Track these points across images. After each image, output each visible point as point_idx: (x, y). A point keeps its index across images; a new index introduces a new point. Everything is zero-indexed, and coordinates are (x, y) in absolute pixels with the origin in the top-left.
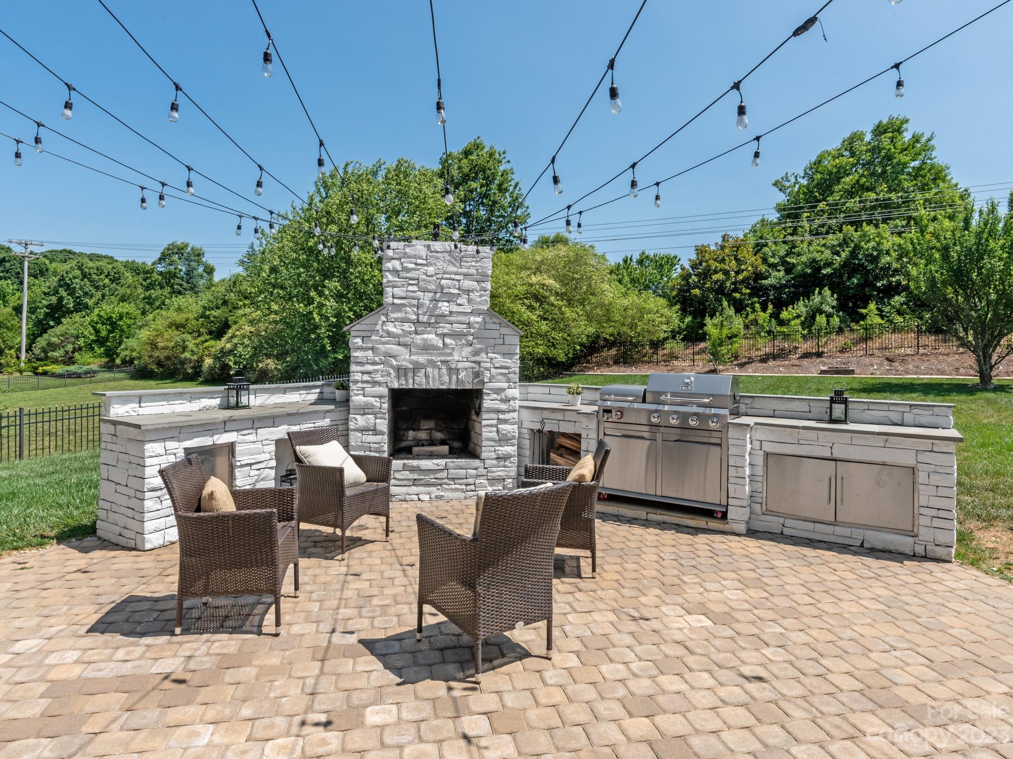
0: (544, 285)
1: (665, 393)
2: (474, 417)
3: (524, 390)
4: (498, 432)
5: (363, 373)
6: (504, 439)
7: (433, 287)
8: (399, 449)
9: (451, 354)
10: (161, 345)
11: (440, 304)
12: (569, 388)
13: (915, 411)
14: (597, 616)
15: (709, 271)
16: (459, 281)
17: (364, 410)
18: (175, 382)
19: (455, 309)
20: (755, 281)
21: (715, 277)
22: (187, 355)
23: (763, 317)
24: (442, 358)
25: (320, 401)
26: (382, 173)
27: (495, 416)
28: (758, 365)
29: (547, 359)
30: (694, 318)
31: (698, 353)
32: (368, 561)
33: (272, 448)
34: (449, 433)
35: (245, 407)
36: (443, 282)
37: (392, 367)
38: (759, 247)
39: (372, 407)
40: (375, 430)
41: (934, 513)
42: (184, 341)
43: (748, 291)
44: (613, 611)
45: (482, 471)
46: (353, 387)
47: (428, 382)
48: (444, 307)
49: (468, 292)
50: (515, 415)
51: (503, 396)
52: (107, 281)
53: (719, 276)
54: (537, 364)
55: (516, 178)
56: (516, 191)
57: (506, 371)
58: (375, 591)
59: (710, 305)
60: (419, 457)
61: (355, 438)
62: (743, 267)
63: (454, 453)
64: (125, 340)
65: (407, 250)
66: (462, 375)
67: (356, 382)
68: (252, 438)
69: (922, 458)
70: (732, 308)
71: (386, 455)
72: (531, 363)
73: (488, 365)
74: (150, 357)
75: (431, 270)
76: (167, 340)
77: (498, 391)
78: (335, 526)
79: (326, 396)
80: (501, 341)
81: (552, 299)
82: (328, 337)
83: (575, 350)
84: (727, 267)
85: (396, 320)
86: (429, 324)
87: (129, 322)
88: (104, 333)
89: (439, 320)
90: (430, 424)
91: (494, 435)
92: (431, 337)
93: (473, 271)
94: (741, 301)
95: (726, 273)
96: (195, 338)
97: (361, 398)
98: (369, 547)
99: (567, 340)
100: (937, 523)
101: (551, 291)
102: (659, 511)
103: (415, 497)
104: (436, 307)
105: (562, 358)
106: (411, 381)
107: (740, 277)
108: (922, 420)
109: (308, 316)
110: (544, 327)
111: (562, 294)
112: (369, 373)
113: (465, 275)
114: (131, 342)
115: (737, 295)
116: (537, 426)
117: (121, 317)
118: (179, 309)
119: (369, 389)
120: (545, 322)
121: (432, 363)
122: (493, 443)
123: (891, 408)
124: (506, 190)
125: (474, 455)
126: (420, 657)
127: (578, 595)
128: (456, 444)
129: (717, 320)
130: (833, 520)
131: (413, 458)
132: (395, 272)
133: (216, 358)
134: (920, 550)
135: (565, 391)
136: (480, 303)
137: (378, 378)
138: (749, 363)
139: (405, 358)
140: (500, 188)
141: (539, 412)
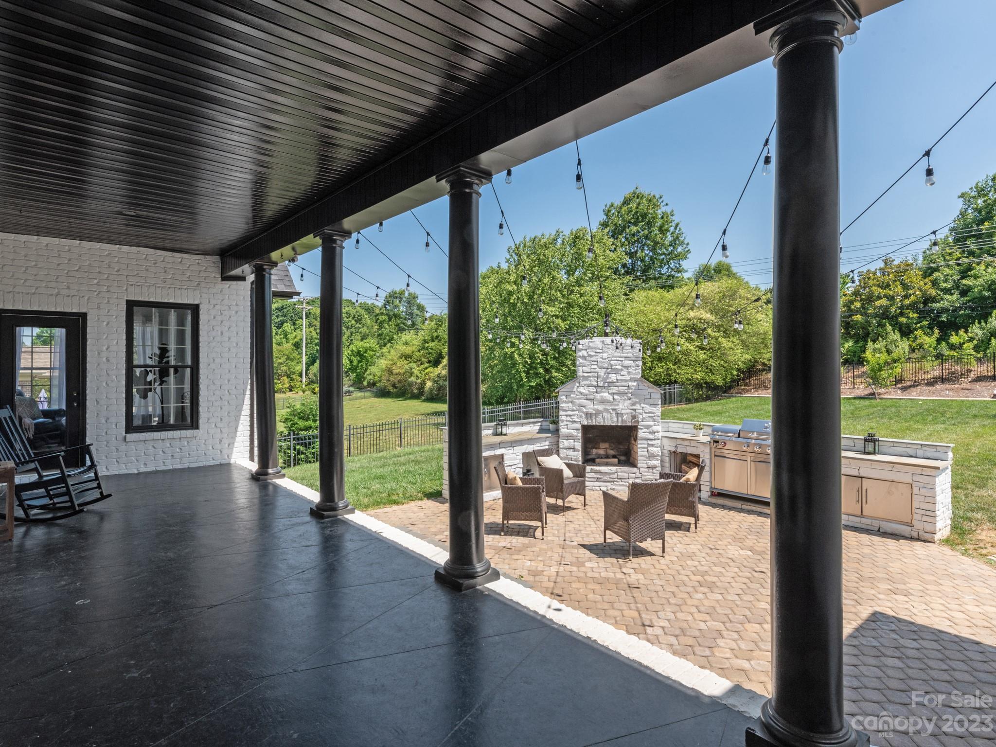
0: (701, 319)
1: (753, 432)
2: (633, 442)
3: (665, 425)
4: (648, 451)
5: (567, 416)
6: (651, 456)
7: (606, 365)
8: (588, 460)
9: (618, 405)
10: (394, 372)
11: (610, 375)
12: (695, 425)
13: (924, 448)
14: (692, 546)
15: (872, 298)
16: (622, 361)
17: (568, 437)
18: (405, 399)
19: (620, 378)
20: (925, 303)
21: (878, 303)
22: (413, 379)
23: (928, 341)
24: (613, 407)
25: (541, 431)
26: (559, 241)
27: (646, 442)
28: (925, 388)
29: (706, 383)
30: (856, 342)
31: (860, 376)
32: (576, 517)
33: (521, 457)
34: (618, 451)
35: (506, 435)
36: (612, 362)
37: (583, 412)
38: (928, 272)
39: (572, 435)
40: (574, 448)
41: (923, 512)
42: (411, 369)
43: (916, 315)
44: (701, 545)
45: (638, 475)
46: (561, 424)
47: (604, 422)
48: (613, 377)
49: (627, 368)
50: (659, 442)
51: (651, 430)
52: (353, 322)
53: (884, 302)
54: (697, 387)
55: (676, 219)
56: (677, 231)
57: (653, 415)
58: (582, 529)
59: (873, 330)
60: (599, 465)
61: (563, 452)
62: (910, 292)
63: (620, 463)
64: (370, 367)
65: (591, 344)
66: (625, 417)
67: (563, 421)
68: (511, 451)
69: (916, 478)
70: (897, 332)
71: (580, 463)
72: (690, 387)
73: (641, 411)
74: (388, 380)
75: (605, 355)
76: (400, 367)
77: (648, 427)
78: (557, 498)
79: (544, 427)
80: (649, 397)
81: (709, 331)
82: (524, 371)
83: (732, 374)
84: (891, 293)
85: (585, 385)
86: (605, 387)
87: (372, 353)
88: (355, 363)
89: (610, 384)
90: (606, 445)
91: (646, 454)
92: (606, 395)
93: (630, 355)
94: (908, 326)
95: (891, 298)
96: (418, 366)
97: (566, 430)
98: (575, 511)
99: (724, 367)
100: (925, 518)
101: (708, 323)
102: (749, 504)
103: (598, 488)
104: (608, 377)
105: (719, 382)
106: (594, 421)
107: (907, 302)
108: (929, 455)
109: (511, 357)
110: (702, 356)
111: (718, 326)
112: (570, 416)
113: (626, 357)
114: (373, 369)
115: (903, 320)
116: (673, 449)
117: (366, 352)
118: (406, 343)
119: (570, 425)
120: (703, 352)
121: (607, 410)
122: (645, 459)
123: (909, 446)
124: (668, 230)
125: (634, 465)
126: (606, 551)
127: (685, 538)
128: (623, 458)
129: (880, 344)
130: (860, 513)
131: (596, 466)
132: (584, 358)
133: (434, 381)
134: (915, 534)
135: (692, 427)
136: (635, 374)
137: (576, 419)
138: (914, 386)
139: (591, 407)
140: (661, 229)
141: (675, 440)
